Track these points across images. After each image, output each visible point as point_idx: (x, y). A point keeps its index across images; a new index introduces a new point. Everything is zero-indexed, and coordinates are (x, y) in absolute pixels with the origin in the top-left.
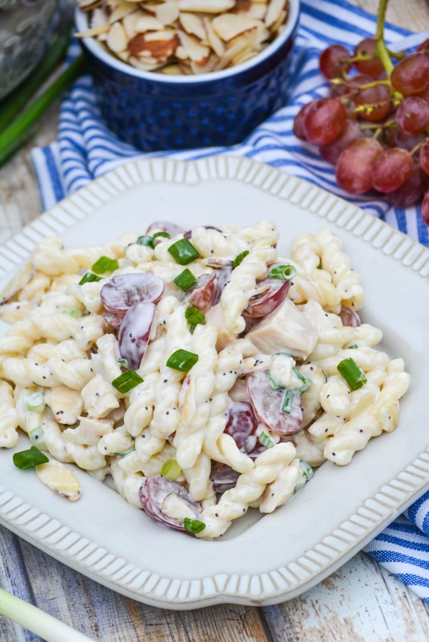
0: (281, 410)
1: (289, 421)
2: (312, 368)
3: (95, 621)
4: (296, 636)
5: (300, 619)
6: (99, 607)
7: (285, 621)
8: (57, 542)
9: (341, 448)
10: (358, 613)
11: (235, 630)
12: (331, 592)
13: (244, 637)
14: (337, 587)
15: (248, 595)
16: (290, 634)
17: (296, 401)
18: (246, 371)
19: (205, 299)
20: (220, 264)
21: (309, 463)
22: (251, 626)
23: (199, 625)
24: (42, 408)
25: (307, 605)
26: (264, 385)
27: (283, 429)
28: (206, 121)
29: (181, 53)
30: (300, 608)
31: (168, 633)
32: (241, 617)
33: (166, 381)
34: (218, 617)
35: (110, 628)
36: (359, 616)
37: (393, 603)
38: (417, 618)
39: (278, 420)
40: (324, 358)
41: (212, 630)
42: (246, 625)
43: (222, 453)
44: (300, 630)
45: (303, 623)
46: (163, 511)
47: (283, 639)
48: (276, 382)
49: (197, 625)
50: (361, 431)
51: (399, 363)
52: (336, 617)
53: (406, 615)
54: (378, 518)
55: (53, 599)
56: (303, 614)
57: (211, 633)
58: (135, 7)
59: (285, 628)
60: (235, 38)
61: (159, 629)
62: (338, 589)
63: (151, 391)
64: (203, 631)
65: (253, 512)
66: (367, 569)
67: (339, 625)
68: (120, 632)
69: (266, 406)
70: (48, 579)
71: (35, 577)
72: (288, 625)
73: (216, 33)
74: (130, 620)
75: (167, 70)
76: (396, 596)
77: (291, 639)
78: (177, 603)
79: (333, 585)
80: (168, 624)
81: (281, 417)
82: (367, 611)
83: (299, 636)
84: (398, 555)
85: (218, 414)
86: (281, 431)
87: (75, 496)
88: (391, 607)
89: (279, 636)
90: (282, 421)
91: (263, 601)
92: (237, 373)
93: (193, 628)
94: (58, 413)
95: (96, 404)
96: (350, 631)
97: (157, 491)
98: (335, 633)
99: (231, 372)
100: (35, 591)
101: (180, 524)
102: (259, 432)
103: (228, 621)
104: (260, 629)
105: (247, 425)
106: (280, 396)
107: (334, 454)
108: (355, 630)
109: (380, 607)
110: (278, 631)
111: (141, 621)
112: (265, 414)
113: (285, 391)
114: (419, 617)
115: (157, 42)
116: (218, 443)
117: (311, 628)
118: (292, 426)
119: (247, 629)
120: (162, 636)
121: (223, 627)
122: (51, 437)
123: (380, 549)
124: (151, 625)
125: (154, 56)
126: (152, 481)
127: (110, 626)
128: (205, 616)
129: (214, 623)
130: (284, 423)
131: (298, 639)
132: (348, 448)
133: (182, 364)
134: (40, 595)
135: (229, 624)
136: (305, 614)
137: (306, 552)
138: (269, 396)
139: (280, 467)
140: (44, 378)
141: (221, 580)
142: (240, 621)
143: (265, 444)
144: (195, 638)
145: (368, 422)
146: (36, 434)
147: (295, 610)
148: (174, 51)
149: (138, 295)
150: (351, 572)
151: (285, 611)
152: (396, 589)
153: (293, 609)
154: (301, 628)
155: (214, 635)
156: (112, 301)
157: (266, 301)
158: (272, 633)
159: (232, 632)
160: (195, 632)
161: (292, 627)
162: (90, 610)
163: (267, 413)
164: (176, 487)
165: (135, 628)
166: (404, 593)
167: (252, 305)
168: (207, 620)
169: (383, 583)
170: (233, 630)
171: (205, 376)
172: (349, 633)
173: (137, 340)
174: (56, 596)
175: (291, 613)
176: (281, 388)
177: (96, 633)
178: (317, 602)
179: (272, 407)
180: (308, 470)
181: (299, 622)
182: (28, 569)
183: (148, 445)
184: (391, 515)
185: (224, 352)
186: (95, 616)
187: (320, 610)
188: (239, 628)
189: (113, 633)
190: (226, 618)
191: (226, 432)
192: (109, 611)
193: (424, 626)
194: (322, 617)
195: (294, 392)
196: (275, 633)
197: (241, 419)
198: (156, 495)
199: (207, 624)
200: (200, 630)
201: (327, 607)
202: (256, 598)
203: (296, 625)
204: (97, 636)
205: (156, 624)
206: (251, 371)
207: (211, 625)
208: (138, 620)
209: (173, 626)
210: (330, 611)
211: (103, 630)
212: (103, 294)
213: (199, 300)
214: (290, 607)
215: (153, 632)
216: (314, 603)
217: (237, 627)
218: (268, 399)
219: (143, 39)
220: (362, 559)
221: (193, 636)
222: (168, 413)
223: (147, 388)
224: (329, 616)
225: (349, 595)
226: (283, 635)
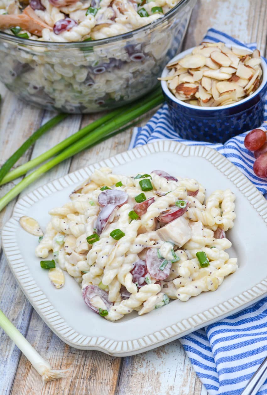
0: (159, 269)
1: (161, 275)
2: (182, 252)
3: (48, 345)
4: (132, 375)
5: (138, 367)
6: (54, 339)
7: (131, 367)
8: (39, 305)
9: (183, 293)
10: (165, 371)
11: (107, 365)
12: (158, 359)
13: (109, 369)
14: (162, 357)
15: (108, 350)
16: (130, 373)
17: (169, 266)
18: (148, 246)
19: (141, 209)
20: (160, 194)
21: (169, 297)
22: (115, 365)
23: (92, 358)
24: (61, 243)
25: (144, 362)
26: (155, 255)
27: (157, 277)
28: (207, 129)
29: (197, 95)
30: (141, 363)
31: (77, 358)
32: (112, 360)
33: (107, 242)
34: (103, 357)
35: (53, 350)
36: (165, 373)
37: (183, 371)
38: (190, 381)
39: (156, 272)
40: (192, 249)
41: (97, 362)
42: (113, 363)
43: (124, 282)
44: (135, 372)
45: (138, 369)
46: (90, 302)
47: (125, 374)
48: (160, 255)
49: (91, 359)
50: (196, 287)
51: (234, 260)
52: (154, 371)
53: (186, 377)
54: (183, 329)
55: (36, 330)
56: (140, 365)
57: (96, 363)
58: (186, 71)
59: (129, 370)
60: (224, 93)
61: (74, 355)
62: (162, 358)
63: (101, 245)
64: (93, 362)
65: (135, 313)
66: (180, 352)
67: (153, 375)
68: (57, 353)
69: (152, 265)
70: (39, 321)
71: (34, 319)
72: (131, 369)
73: (217, 89)
74: (64, 348)
75: (191, 102)
76: (186, 368)
77: (129, 375)
78: (76, 345)
79: (161, 356)
80: (79, 354)
81: (158, 272)
82: (169, 371)
83: (133, 374)
84: (193, 349)
85: (127, 263)
86: (156, 278)
87: (58, 286)
88: (181, 372)
89: (124, 373)
90: (158, 274)
91: (113, 353)
92: (144, 246)
93: (89, 359)
94: (66, 247)
95: (79, 246)
96: (157, 378)
97: (91, 293)
98: (150, 377)
99: (140, 245)
100: (31, 325)
101: (98, 310)
102: (146, 276)
103: (106, 360)
104: (118, 367)
105: (141, 272)
106: (161, 262)
107: (179, 295)
108: (159, 378)
109: (176, 371)
110: (125, 370)
111: (68, 350)
112: (151, 268)
113: (164, 260)
114: (191, 380)
115: (188, 88)
116: (125, 276)
117: (140, 373)
118: (162, 277)
119: (112, 366)
120: (74, 359)
121: (102, 362)
122: (61, 257)
123: (187, 344)
124: (72, 353)
125: (185, 94)
126: (91, 288)
127: (54, 349)
128: (97, 355)
129: (99, 359)
130: (158, 275)
131: (132, 376)
132: (187, 293)
133: (115, 236)
134: (32, 328)
135: (105, 361)
136: (142, 366)
137: (144, 336)
138: (155, 260)
139: (149, 295)
140: (65, 229)
141: (100, 339)
142: (111, 362)
143: (147, 282)
144: (87, 364)
145: (201, 284)
146: (55, 254)
147: (138, 363)
148: (195, 94)
149: (115, 200)
150: (172, 352)
151: (133, 362)
152: (188, 365)
153: (137, 362)
154: (136, 371)
155: (96, 365)
156: (102, 201)
157: (167, 216)
158: (122, 370)
159: (105, 365)
160: (89, 361)
161: (132, 370)
162: (49, 340)
163: (152, 268)
164: (103, 293)
165: (64, 353)
166: (191, 367)
167: (161, 216)
168: (97, 357)
169: (184, 361)
170: (106, 365)
171: (124, 244)
172: (156, 379)
173: (102, 220)
174: (38, 329)
175: (136, 364)
176: (162, 258)
177: (46, 350)
178: (150, 361)
179: (155, 265)
180: (166, 300)
181: (137, 369)
182: (33, 314)
183: (94, 271)
184: (190, 329)
185: (141, 235)
186: (50, 343)
187: (149, 365)
188: (109, 365)
189: (53, 352)
190: (106, 358)
191: (131, 272)
192: (57, 342)
193: (191, 384)
194: (148, 369)
195: (169, 262)
196: (123, 371)
197: (139, 268)
198: (89, 294)
199: (96, 359)
200: (92, 361)
201: (153, 365)
202: (110, 352)
203: (135, 369)
204: (46, 352)
205: (74, 353)
206: (151, 247)
207: (97, 360)
208: (67, 349)
209: (81, 356)
210: (153, 367)
211: (50, 350)
212: (99, 197)
213: (137, 208)
214: (137, 361)
215: (71, 357)
216: (148, 362)
217: (108, 364)
218: (154, 262)
219: (183, 86)
220: (181, 347)
221: (87, 363)
222: (103, 257)
223: (100, 244)
224: (151, 369)
225: (166, 362)
226: (126, 372)
